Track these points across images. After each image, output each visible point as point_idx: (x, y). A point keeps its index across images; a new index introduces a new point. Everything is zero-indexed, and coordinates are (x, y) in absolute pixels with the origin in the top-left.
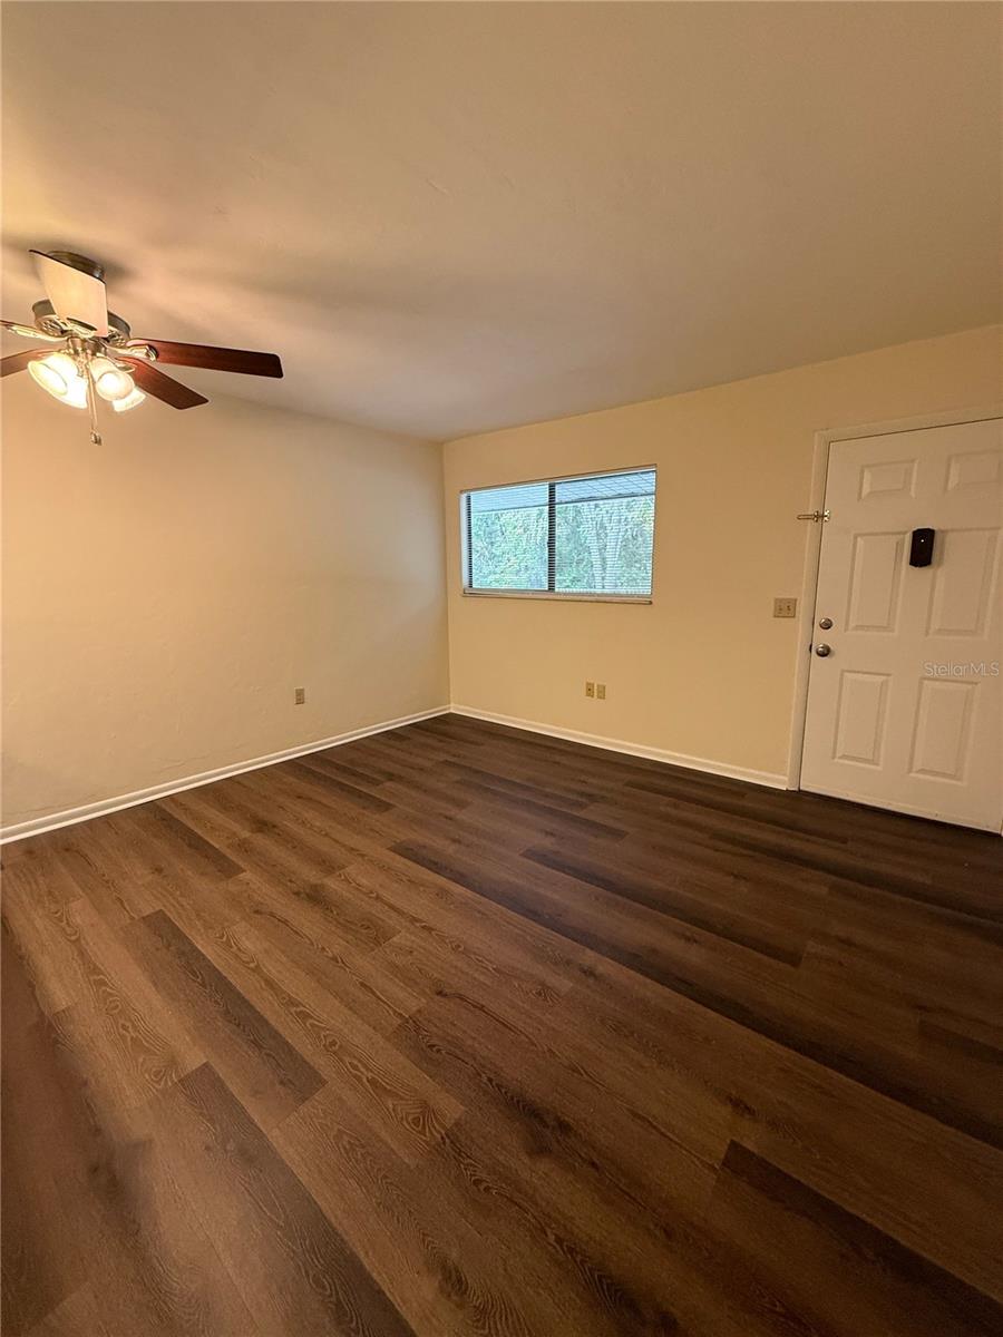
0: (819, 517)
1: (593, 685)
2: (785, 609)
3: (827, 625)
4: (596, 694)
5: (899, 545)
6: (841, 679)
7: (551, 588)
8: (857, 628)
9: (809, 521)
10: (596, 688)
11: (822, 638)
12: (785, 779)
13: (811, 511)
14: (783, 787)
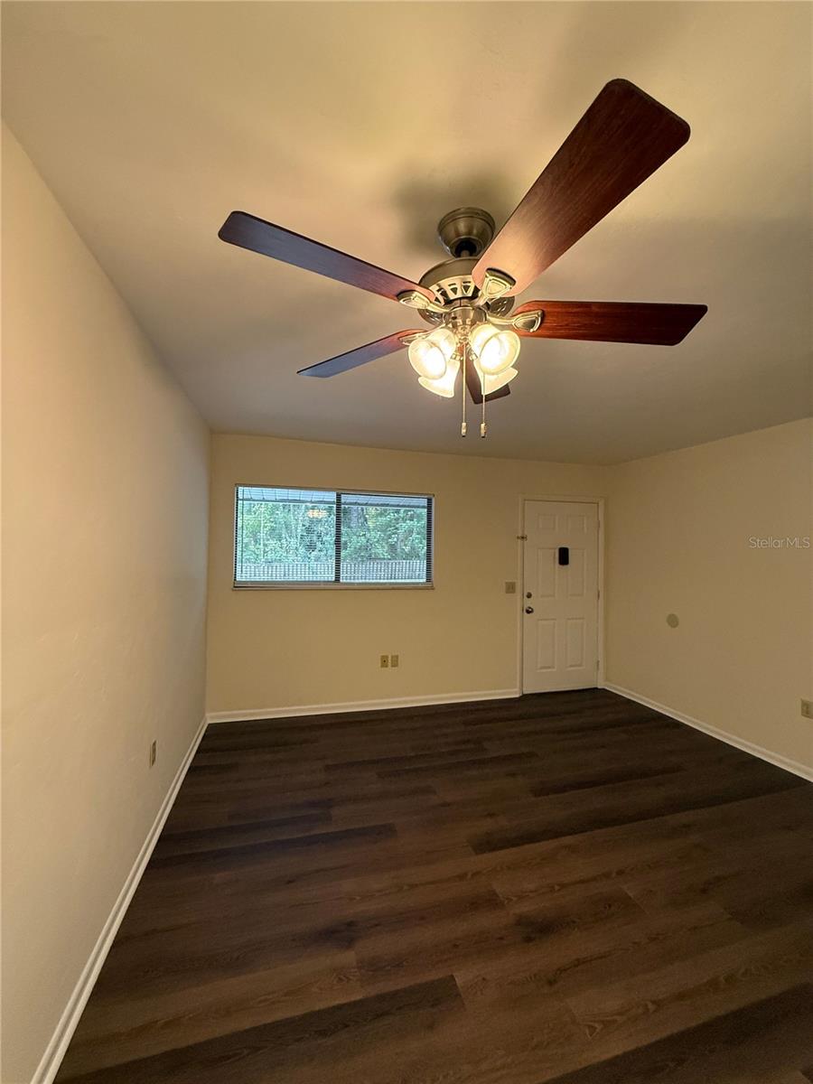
0: (523, 538)
1: (387, 657)
2: (511, 588)
3: (529, 596)
4: (390, 664)
5: (554, 554)
6: (537, 625)
7: (337, 579)
8: (542, 596)
9: (519, 540)
11: (528, 603)
12: (517, 690)
13: (520, 535)
14: (517, 696)
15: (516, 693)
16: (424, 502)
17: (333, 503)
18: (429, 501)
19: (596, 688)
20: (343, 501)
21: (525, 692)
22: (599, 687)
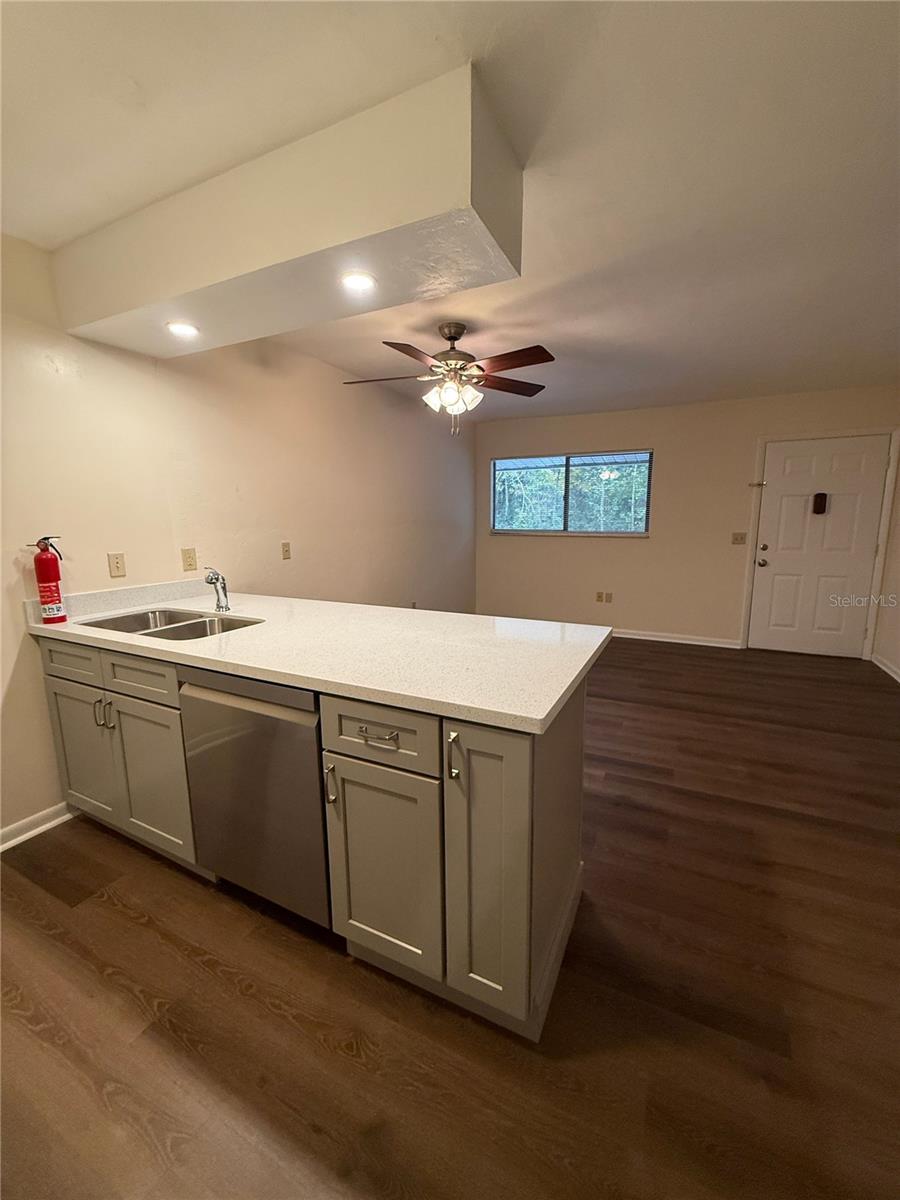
0: (760, 485)
1: (602, 593)
2: (739, 539)
3: (765, 548)
5: (807, 501)
6: (773, 580)
7: (565, 528)
8: (783, 548)
9: (755, 488)
10: (604, 596)
11: (762, 556)
12: (739, 642)
13: (756, 482)
14: (738, 647)
15: (738, 645)
16: (646, 457)
17: (561, 466)
18: (651, 454)
19: (860, 659)
20: (571, 463)
21: (749, 646)
22: (864, 658)
